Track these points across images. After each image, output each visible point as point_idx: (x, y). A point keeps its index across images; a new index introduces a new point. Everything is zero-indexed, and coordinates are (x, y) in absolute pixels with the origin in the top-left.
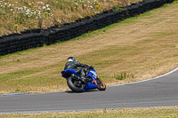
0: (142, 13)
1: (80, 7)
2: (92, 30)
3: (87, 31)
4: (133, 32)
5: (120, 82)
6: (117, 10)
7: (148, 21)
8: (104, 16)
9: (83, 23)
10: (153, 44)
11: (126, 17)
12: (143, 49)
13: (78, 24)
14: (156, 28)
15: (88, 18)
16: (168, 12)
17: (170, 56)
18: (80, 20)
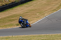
0: (25, 3)
1: (4, 1)
2: (8, 9)
3: (6, 9)
4: (22, 9)
5: (17, 26)
6: (16, 2)
7: (27, 6)
8: (12, 4)
9: (5, 6)
10: (29, 13)
11: (20, 4)
12: (25, 15)
13: (3, 7)
14: (30, 8)
15: (7, 4)
16: (34, 3)
17: (35, 18)
18: (4, 5)
